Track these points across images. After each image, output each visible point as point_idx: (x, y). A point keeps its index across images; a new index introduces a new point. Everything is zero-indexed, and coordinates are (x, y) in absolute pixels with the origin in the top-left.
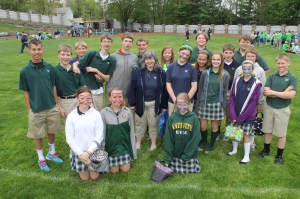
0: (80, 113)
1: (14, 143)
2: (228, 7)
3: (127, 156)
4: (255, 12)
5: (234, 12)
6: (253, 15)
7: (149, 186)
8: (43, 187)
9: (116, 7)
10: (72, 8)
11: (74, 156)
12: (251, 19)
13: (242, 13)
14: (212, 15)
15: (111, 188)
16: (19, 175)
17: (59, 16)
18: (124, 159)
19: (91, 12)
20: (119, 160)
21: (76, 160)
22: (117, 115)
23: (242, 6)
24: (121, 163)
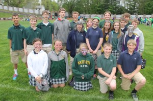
0: (35, 53)
1: (4, 70)
2: (123, 5)
3: (63, 79)
4: (137, 8)
5: (126, 8)
6: (136, 10)
7: (74, 96)
8: (14, 94)
9: (66, 5)
10: (44, 6)
11: (32, 77)
12: (135, 12)
13: (130, 9)
14: (115, 9)
15: (52, 96)
16: (3, 86)
17: (38, 10)
18: (61, 81)
19: (54, 8)
20: (58, 81)
21: (33, 79)
22: (58, 55)
23: (130, 5)
24: (60, 83)
